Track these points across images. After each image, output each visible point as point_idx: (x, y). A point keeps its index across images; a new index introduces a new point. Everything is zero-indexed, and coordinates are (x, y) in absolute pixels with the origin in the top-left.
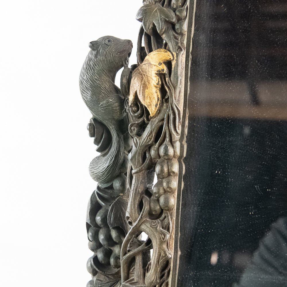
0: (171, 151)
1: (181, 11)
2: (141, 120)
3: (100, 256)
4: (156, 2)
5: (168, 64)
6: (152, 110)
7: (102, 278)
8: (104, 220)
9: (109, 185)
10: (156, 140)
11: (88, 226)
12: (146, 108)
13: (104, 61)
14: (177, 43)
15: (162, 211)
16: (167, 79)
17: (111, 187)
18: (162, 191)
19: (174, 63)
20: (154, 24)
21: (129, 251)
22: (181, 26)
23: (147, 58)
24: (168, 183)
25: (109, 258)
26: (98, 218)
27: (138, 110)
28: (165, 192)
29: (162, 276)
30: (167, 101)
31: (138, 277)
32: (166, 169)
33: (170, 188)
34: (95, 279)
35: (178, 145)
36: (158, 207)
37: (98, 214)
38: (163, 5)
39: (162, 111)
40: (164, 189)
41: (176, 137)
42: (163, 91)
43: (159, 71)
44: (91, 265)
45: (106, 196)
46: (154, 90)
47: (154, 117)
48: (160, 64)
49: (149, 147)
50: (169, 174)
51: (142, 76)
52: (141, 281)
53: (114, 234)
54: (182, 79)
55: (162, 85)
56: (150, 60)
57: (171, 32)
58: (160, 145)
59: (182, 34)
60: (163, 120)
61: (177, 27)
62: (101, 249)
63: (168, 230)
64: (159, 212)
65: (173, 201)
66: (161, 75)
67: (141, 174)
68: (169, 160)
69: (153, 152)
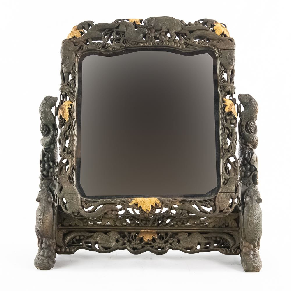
0: (73, 133)
1: (74, 89)
2: (63, 123)
3: (45, 173)
4: (66, 85)
5: (71, 105)
6: (67, 120)
7: (46, 181)
8: (48, 158)
9: (49, 146)
10: (68, 129)
11: (41, 162)
12: (64, 119)
13: (49, 104)
14: (74, 99)
15: (71, 151)
16: (71, 110)
17: (49, 148)
18: (71, 145)
19: (73, 105)
20: (66, 93)
21: (60, 165)
22: (75, 93)
23: (64, 103)
24: (73, 142)
25: (49, 173)
26: (45, 159)
27: (61, 120)
28: (72, 145)
29: (72, 172)
30: (71, 117)
31: (64, 173)
32: (72, 138)
33: (74, 144)
34: (43, 182)
35: (75, 130)
36: (70, 151)
37: (45, 157)
38: (68, 86)
39: (70, 120)
40: (72, 144)
41: (75, 128)
42: (70, 114)
43: (68, 107)
44: (42, 176)
45: (48, 151)
46: (67, 113)
47: (67, 122)
48: (69, 105)
49: (66, 132)
50: (73, 140)
51: (63, 109)
52: (65, 174)
53: (51, 164)
54: (75, 110)
55: (70, 112)
56: (65, 104)
57: (72, 95)
58: (70, 131)
59: (75, 96)
60: (71, 123)
61: (73, 94)
62: (45, 171)
63: (74, 157)
64: (70, 152)
65: (75, 148)
66: (69, 109)
67: (64, 140)
68: (73, 135)
69: (67, 133)
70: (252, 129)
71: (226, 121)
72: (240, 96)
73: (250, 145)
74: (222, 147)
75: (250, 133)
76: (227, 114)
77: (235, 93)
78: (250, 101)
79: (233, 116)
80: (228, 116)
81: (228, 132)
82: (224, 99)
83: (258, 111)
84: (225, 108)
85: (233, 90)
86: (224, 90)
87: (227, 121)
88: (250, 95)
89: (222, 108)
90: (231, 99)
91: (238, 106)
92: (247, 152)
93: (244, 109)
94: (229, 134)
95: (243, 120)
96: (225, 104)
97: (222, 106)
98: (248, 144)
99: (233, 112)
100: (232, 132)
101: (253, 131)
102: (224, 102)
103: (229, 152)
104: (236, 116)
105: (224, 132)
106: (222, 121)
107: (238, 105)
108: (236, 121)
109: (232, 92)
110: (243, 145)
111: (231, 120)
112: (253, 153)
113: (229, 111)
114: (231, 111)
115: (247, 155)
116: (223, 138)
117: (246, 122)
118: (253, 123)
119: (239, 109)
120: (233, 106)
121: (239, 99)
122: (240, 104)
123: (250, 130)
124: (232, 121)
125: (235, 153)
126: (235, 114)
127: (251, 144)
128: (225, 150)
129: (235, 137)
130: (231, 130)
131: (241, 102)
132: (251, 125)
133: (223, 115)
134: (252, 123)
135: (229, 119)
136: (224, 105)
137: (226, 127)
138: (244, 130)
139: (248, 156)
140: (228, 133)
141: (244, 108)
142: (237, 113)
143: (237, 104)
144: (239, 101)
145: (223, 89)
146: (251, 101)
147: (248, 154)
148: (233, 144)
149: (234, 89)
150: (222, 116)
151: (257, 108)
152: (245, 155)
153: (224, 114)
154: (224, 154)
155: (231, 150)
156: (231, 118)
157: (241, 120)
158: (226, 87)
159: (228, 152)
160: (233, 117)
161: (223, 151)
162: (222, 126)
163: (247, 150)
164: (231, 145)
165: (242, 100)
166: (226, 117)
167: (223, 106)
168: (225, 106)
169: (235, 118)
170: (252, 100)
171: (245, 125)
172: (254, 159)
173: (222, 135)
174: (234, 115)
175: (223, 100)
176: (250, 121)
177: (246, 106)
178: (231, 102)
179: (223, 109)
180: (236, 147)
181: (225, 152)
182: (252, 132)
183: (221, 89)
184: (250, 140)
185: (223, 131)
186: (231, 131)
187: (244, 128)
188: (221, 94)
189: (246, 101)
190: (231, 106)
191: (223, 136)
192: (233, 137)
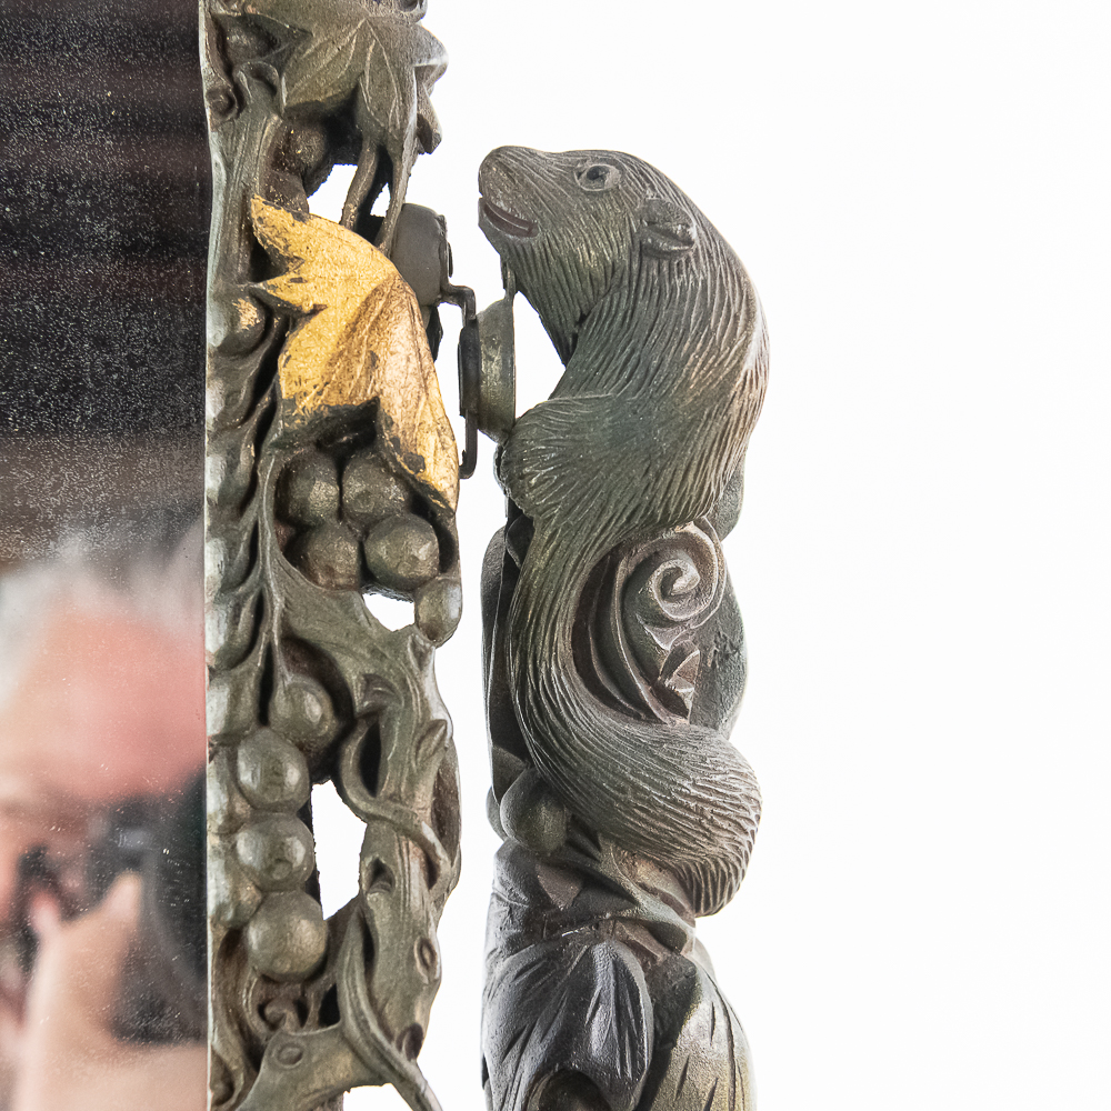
70: (678, 655)
71: (295, 551)
72: (501, 168)
73: (645, 872)
74: (233, 942)
75: (641, 713)
76: (319, 445)
77: (427, 139)
78: (645, 252)
79: (401, 477)
80: (324, 469)
81: (316, 707)
82: (270, 212)
83: (756, 407)
84: (280, 344)
85: (403, 83)
86: (273, 90)
87: (317, 547)
88: (640, 172)
89: (234, 348)
90: (367, 227)
91: (471, 323)
92: (603, 980)
93: (557, 369)
94: (343, 735)
95: (540, 536)
96: (282, 288)
97: (233, 320)
98: (611, 863)
99: (396, 407)
100: (374, 714)
101: (687, 692)
102: (264, 262)
103: (330, 1012)
104: (439, 473)
105: (263, 715)
106: (231, 548)
107: (481, 306)
108: (448, 553)
109: (383, 109)
110: (545, 880)
111: (366, 528)
112: (678, 996)
113: (334, 400)
114: (376, 400)
115: (599, 1029)
116: (241, 808)
117: (590, 562)
118: (690, 574)
119: (491, 368)
120: (403, 331)
121: (491, 218)
122: (507, 304)
123: (649, 674)
124: (381, 551)
125: (415, 1039)
126: (428, 446)
127: (661, 866)
128: (267, 979)
129: (424, 798)
130: (369, 680)
131: (518, 275)
132: (667, 608)
133: (245, 461)
134: (678, 572)
135: (341, 512)
136: (266, 306)
137: (292, 640)
138: (558, 671)
139: (608, 1042)
140: (312, 729)
141: (565, 352)
142: (459, 425)
143: (463, 297)
144: (493, 259)
145: (259, 75)
146: (660, 255)
147: (619, 1008)
148: (399, 903)
149: (424, 74)
150: (231, 466)
151: (748, 365)
152: (573, 1033)
153: (259, 439)
154: (253, 1055)
155: (353, 994)
156: (364, 496)
157: (519, 528)
158: (305, 35)
159: (314, 1010)
160: (395, 493)
161: (247, 1000)
162: (234, 619)
163: (599, 952)
164: (356, 912)
165: (535, 242)
166: (299, 486)
167: (249, 316)
168: (281, 322)
169: (428, 509)
170: (669, 234)
171: (567, 607)
172: (701, 1081)
173: (232, 760)
174: (418, 463)
175: (259, 230)
176: (641, 551)
177: (590, 328)
178: (371, 265)
179: (252, 365)
180: (426, 945)
181: (273, 1026)
182: (673, 703)
183: (229, 70)
184: (637, 823)
185: (248, 700)
186: (360, 701)
187: (564, 645)
188: (225, 136)
189: (589, 258)
190: (368, 318)
191: (246, 777)
192: (387, 787)
